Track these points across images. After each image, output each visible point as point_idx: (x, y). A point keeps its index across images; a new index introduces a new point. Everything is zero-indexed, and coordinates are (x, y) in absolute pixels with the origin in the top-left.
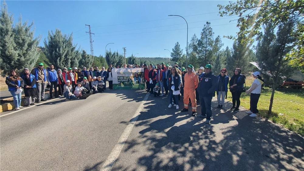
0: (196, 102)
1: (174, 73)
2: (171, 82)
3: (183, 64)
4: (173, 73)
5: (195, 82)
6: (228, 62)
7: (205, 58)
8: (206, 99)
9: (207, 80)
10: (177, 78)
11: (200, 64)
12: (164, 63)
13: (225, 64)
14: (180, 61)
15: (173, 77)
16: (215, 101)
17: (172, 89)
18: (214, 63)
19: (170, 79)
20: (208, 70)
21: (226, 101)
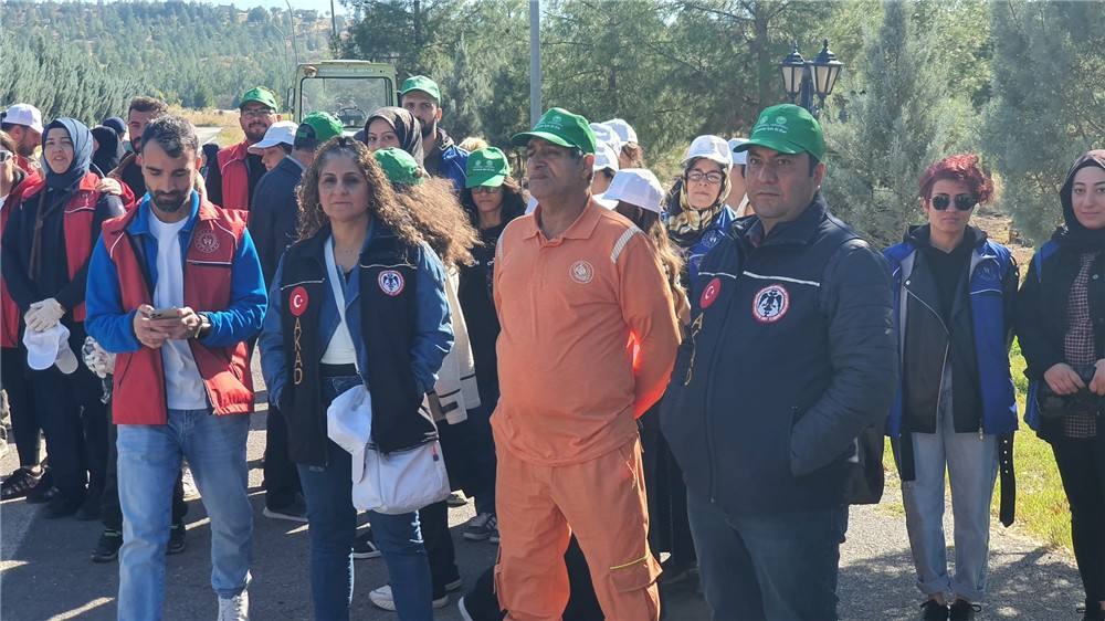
0: (653, 590)
1: (351, 220)
2: (320, 343)
3: (498, 99)
4: (339, 229)
5: (627, 328)
6: (1002, 76)
7: (760, 24)
8: (767, 546)
9: (770, 306)
10: (391, 283)
11: (706, 102)
12: (265, 96)
13: (980, 97)
14: (450, 50)
15: (346, 277)
16: (890, 559)
17: (335, 431)
18: (853, 85)
19: (297, 303)
20: (785, 182)
21: (1006, 543)
